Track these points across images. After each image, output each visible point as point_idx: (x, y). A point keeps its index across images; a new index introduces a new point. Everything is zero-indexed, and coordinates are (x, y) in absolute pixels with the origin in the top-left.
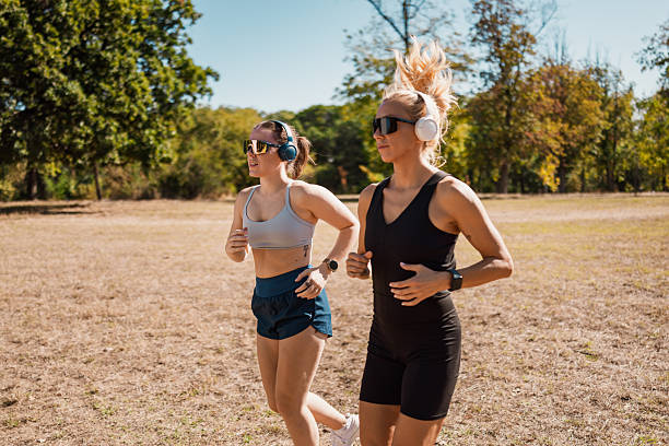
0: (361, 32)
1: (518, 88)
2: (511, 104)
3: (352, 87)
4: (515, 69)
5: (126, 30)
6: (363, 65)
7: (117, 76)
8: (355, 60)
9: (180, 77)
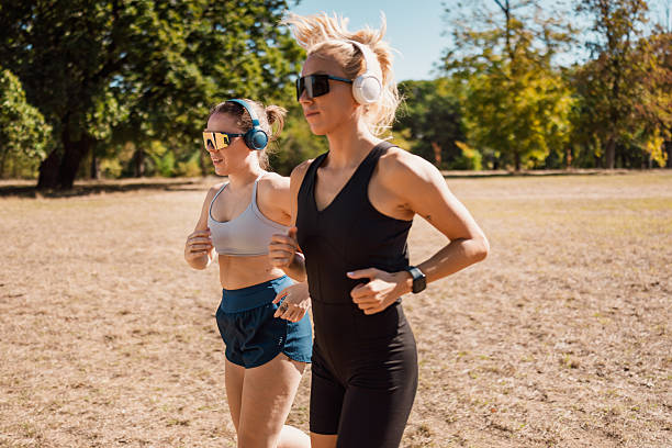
0: (460, 5)
1: (627, 58)
2: (618, 76)
3: (451, 61)
4: (625, 38)
5: (238, 14)
6: (462, 38)
7: (229, 58)
8: (455, 34)
9: (285, 57)
